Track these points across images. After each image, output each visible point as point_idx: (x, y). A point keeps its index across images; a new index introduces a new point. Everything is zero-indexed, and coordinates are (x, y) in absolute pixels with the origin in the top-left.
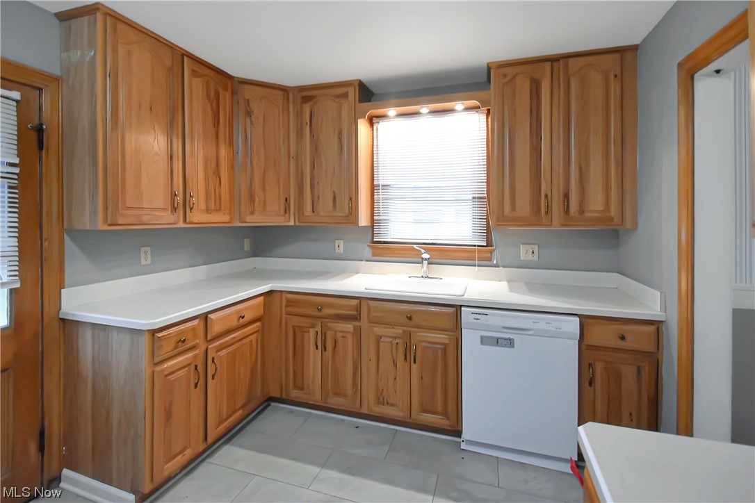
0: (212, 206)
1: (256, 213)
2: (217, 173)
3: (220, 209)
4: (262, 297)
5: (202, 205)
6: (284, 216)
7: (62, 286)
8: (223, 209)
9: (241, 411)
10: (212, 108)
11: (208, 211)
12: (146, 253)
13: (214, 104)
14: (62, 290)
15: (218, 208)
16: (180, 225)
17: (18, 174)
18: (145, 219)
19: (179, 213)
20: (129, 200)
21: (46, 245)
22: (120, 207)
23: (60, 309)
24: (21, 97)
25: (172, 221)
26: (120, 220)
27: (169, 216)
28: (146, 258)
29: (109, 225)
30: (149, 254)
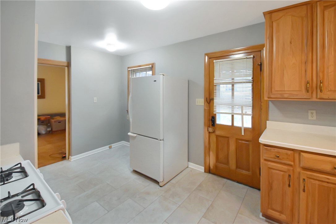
7: (267, 119)
12: (312, 113)
14: (267, 121)
16: (314, 99)
17: (253, 81)
18: (286, 96)
19: (312, 93)
20: (277, 87)
21: (262, 104)
22: (273, 90)
23: (266, 128)
24: (254, 56)
25: (305, 97)
26: (272, 96)
27: (303, 94)
28: (312, 115)
29: (268, 98)
30: (315, 114)
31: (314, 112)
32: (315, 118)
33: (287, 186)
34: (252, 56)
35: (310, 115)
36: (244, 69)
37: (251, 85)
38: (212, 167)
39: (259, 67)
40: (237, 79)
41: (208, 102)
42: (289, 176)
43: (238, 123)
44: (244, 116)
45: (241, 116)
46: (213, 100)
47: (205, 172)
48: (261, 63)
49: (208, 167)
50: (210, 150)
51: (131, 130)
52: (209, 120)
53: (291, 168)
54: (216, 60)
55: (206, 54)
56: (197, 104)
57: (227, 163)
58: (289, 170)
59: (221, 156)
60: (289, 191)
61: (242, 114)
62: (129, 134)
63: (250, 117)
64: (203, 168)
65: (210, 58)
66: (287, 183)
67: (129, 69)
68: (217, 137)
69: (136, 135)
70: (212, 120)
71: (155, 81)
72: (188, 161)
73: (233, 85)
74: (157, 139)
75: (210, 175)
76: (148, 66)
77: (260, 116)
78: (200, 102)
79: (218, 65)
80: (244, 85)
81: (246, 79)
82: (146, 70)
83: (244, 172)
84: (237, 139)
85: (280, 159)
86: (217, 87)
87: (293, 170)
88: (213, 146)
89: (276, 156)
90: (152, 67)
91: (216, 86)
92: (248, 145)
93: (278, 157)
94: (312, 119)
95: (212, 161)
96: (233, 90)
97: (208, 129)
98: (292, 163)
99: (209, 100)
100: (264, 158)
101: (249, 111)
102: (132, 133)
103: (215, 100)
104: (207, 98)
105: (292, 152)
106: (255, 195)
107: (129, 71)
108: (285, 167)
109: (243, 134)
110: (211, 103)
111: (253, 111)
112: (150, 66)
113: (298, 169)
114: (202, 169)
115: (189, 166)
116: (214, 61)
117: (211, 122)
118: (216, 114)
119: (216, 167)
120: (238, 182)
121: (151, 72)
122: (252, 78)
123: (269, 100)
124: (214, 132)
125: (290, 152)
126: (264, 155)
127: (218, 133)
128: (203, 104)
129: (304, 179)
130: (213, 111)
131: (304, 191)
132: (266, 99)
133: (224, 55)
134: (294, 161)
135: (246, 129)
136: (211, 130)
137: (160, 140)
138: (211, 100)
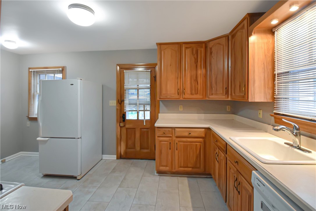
0: (194, 92)
1: (213, 95)
2: (196, 80)
3: (198, 93)
4: (204, 129)
5: (189, 92)
6: (225, 96)
7: (159, 113)
8: (199, 93)
9: (191, 169)
10: (194, 57)
11: (192, 94)
12: (181, 107)
13: (196, 56)
14: (159, 114)
15: (196, 93)
16: (181, 99)
17: (151, 87)
18: (168, 97)
19: (180, 95)
20: (164, 92)
21: (156, 103)
22: (162, 94)
23: (158, 118)
24: (151, 71)
25: (177, 98)
26: (162, 97)
27: (176, 96)
28: (181, 109)
29: (160, 98)
30: (182, 107)
31: (182, 106)
32: (182, 110)
33: (169, 149)
34: (150, 71)
35: (180, 108)
36: (145, 79)
37: (149, 90)
38: (122, 153)
39: (154, 78)
40: (141, 86)
41: (120, 103)
42: (170, 143)
43: (141, 117)
44: (145, 112)
45: (143, 112)
46: (124, 101)
47: (117, 159)
48: (155, 76)
49: (120, 154)
50: (122, 141)
51: (41, 134)
52: (121, 117)
53: (171, 138)
54: (126, 70)
55: (118, 65)
56: (110, 105)
57: (134, 147)
58: (170, 140)
59: (130, 143)
60: (170, 151)
61: (144, 111)
62: (38, 139)
63: (149, 112)
64: (116, 156)
65: (121, 68)
66: (169, 148)
67: (30, 70)
68: (127, 129)
69: (48, 139)
70: (123, 117)
71: (72, 85)
72: (102, 154)
73: (138, 90)
74: (75, 138)
75: (121, 160)
76: (58, 69)
77: (155, 111)
78: (113, 103)
79: (127, 74)
80: (145, 90)
81: (147, 86)
82: (54, 72)
83: (145, 151)
84: (141, 128)
85: (166, 134)
86: (127, 92)
87: (172, 139)
88: (124, 137)
89: (164, 133)
90: (63, 70)
91: (126, 90)
92: (148, 131)
93: (165, 133)
94: (181, 110)
95: (123, 148)
96: (138, 93)
97: (120, 124)
98: (171, 136)
99: (121, 102)
100: (158, 135)
101: (148, 108)
102: (41, 138)
103: (125, 101)
104: (119, 100)
105: (171, 129)
106: (153, 163)
107: (30, 73)
108: (168, 139)
109: (145, 124)
110: (122, 104)
111: (150, 108)
112: (61, 69)
113: (174, 138)
114: (114, 157)
115: (103, 158)
116: (125, 71)
117: (122, 118)
118: (126, 112)
119: (126, 153)
120: (141, 159)
121: (62, 75)
122: (150, 85)
123: (160, 100)
124: (124, 126)
125: (170, 129)
126: (158, 134)
127: (127, 126)
128: (116, 105)
129: (177, 143)
130: (124, 110)
131: (177, 150)
132: (158, 99)
133: (131, 67)
134: (172, 134)
135: (147, 121)
136: (122, 125)
137: (78, 138)
138: (122, 101)
